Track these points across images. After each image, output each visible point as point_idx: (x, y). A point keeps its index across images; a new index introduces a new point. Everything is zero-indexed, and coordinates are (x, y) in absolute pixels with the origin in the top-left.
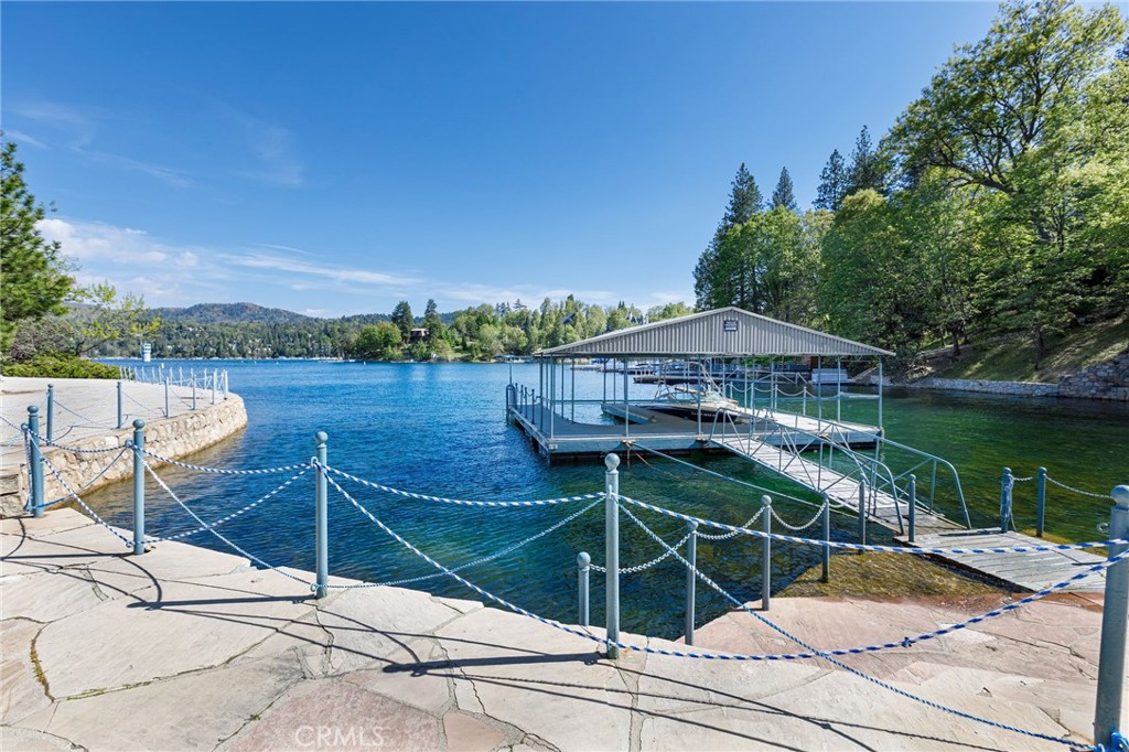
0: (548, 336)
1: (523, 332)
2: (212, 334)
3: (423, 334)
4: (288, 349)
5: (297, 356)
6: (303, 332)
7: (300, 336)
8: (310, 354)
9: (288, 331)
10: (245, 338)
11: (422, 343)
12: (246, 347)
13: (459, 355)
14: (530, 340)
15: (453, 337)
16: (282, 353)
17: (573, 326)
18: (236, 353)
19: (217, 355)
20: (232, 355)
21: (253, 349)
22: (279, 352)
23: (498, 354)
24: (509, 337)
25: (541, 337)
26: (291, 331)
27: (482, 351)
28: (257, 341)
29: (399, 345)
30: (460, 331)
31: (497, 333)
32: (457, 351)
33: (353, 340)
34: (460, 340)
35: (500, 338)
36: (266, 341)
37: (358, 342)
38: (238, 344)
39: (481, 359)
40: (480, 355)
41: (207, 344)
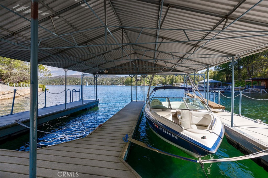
0: (171, 80)
1: (164, 78)
2: (101, 80)
3: (140, 79)
4: (114, 83)
5: (116, 85)
6: (117, 80)
7: (116, 81)
8: (118, 84)
9: (114, 80)
10: (106, 81)
11: (139, 81)
12: (106, 83)
13: (148, 84)
14: (166, 80)
15: (147, 80)
16: (113, 84)
17: (178, 77)
18: (105, 84)
19: (101, 84)
20: (104, 85)
21: (108, 83)
22: (112, 84)
23: (157, 84)
24: (161, 80)
25: (169, 80)
26: (115, 79)
27: (154, 83)
28: (109, 82)
29: (134, 82)
30: (149, 79)
31: (157, 79)
32: (147, 83)
33: (124, 81)
34: (148, 81)
35: (158, 80)
36: (110, 82)
37: (125, 81)
38: (105, 82)
39: (153, 85)
40: (153, 84)
41: (100, 82)
